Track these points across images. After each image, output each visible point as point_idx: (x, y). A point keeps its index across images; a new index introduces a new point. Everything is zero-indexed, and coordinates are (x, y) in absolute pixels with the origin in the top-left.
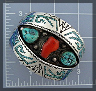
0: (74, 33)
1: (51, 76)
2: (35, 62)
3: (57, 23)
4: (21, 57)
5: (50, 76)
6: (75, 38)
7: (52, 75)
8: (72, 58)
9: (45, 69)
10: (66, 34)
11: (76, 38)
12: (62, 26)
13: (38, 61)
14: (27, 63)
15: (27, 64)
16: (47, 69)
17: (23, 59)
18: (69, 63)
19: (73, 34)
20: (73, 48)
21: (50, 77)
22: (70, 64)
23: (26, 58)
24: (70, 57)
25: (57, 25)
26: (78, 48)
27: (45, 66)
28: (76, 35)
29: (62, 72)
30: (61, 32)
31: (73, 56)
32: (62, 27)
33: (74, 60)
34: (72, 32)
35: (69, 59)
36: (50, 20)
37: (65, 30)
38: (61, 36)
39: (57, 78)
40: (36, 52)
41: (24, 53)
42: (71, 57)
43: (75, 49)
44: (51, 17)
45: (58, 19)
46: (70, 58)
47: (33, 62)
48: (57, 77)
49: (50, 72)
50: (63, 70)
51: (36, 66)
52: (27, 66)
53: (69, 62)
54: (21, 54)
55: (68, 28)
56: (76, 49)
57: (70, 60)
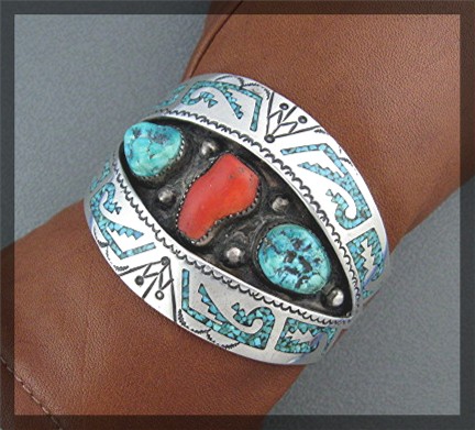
0: (325, 152)
1: (209, 323)
2: (150, 247)
3: (258, 106)
4: (102, 231)
5: (205, 321)
6: (328, 172)
7: (212, 317)
8: (305, 254)
9: (186, 284)
10: (288, 150)
11: (332, 174)
12: (277, 117)
13: (162, 243)
14: (119, 253)
15: (120, 257)
16: (193, 287)
17: (108, 237)
18: (293, 278)
19: (321, 152)
20: (318, 211)
21: (204, 328)
22: (300, 283)
23: (118, 232)
24: (297, 249)
25: (257, 113)
26: (341, 217)
27: (184, 271)
28: (337, 161)
29: (259, 314)
30: (270, 138)
31: (314, 245)
32: (279, 122)
33: (315, 269)
34: (318, 146)
35: (291, 255)
36: (236, 94)
37: (290, 133)
38: (266, 153)
39: (235, 338)
40: (166, 217)
41: (115, 212)
42: (304, 250)
43: (325, 217)
44: (243, 85)
45: (268, 92)
46: (299, 253)
47: (142, 247)
48: (237, 333)
49: (206, 300)
50: (262, 303)
51: (150, 265)
52: (117, 268)
53: (294, 271)
54: (105, 218)
55: (300, 126)
56: (333, 221)
57: (296, 260)
